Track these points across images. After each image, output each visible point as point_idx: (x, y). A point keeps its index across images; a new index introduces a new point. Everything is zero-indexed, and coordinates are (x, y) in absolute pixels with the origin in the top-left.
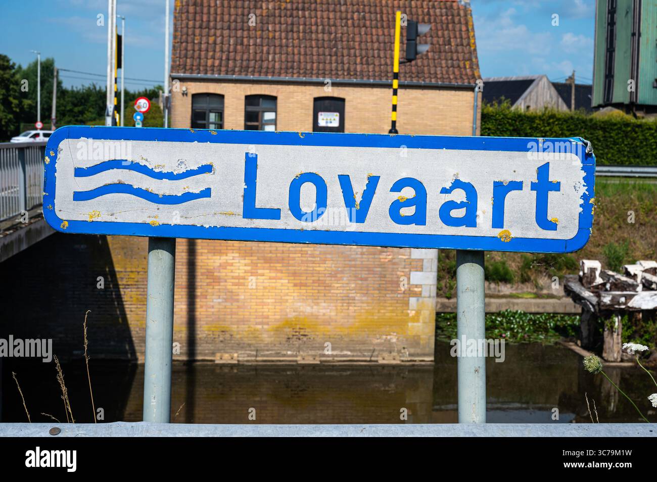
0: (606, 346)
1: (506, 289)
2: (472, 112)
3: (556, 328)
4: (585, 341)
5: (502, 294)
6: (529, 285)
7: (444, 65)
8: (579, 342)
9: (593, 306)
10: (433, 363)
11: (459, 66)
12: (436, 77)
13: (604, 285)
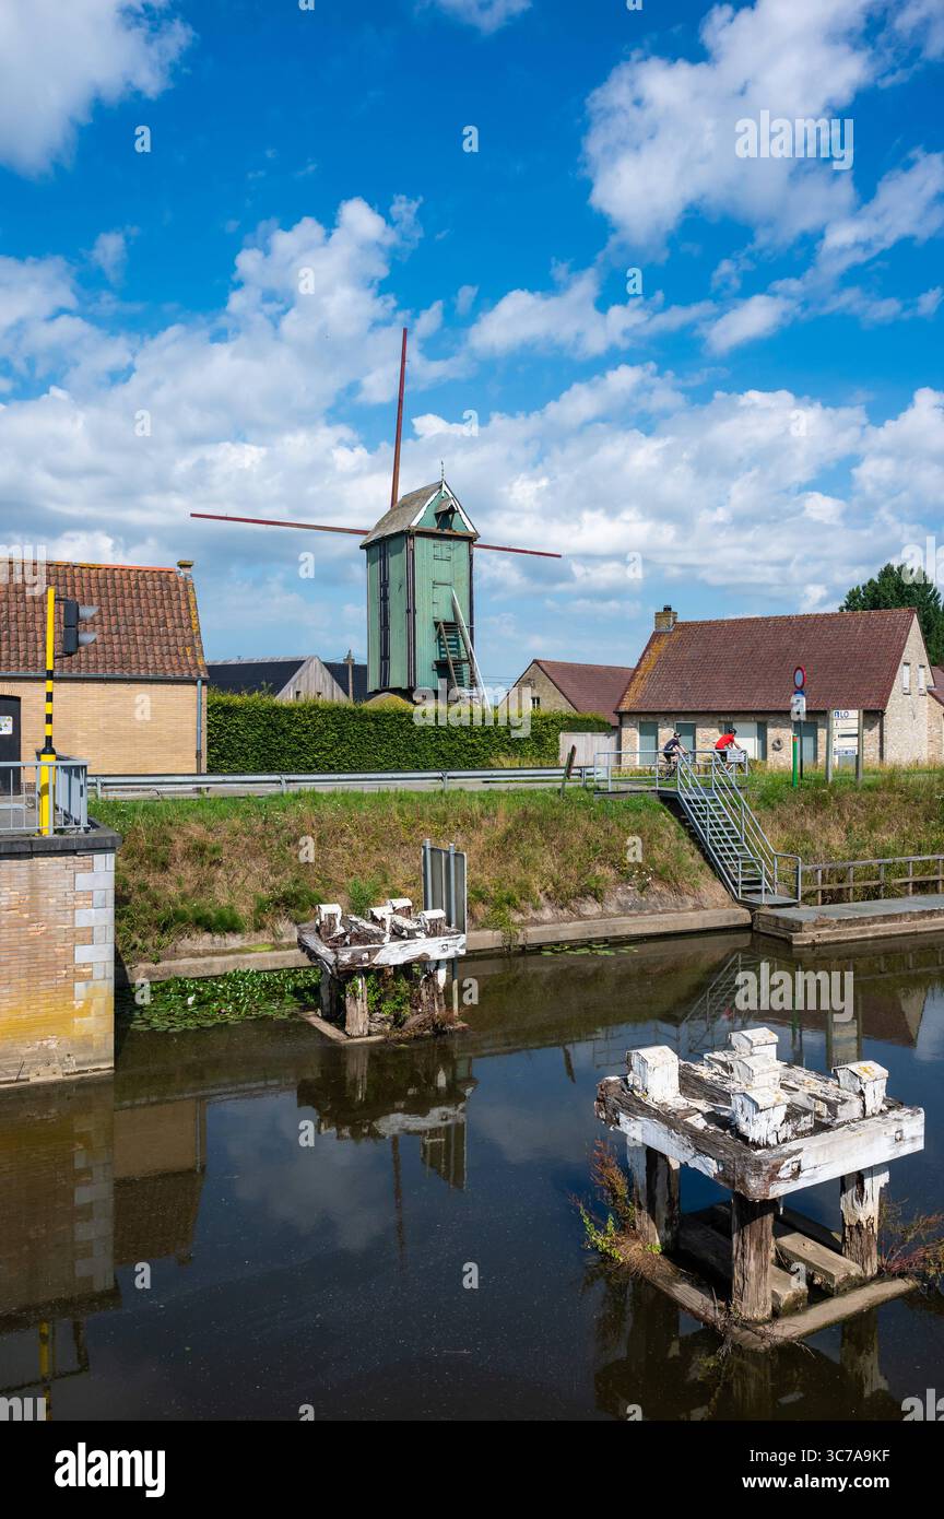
0: (348, 1017)
1: (234, 941)
2: (195, 711)
3: (297, 992)
4: (327, 1009)
5: (229, 948)
6: (264, 933)
7: (157, 652)
8: (319, 1012)
9: (331, 967)
10: (112, 1071)
11: (177, 653)
12: (146, 667)
13: (343, 936)
